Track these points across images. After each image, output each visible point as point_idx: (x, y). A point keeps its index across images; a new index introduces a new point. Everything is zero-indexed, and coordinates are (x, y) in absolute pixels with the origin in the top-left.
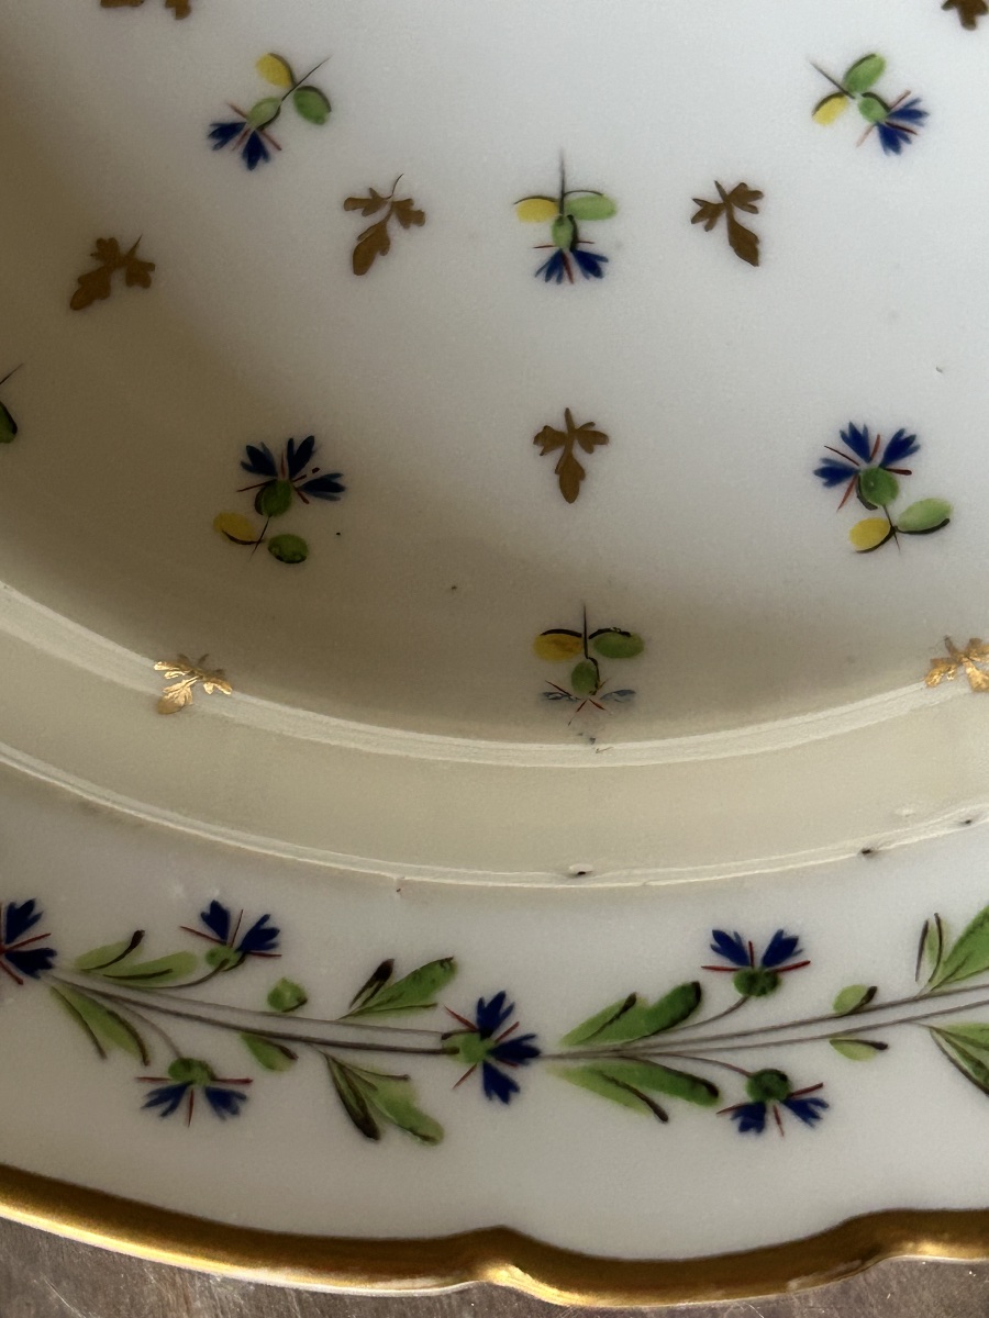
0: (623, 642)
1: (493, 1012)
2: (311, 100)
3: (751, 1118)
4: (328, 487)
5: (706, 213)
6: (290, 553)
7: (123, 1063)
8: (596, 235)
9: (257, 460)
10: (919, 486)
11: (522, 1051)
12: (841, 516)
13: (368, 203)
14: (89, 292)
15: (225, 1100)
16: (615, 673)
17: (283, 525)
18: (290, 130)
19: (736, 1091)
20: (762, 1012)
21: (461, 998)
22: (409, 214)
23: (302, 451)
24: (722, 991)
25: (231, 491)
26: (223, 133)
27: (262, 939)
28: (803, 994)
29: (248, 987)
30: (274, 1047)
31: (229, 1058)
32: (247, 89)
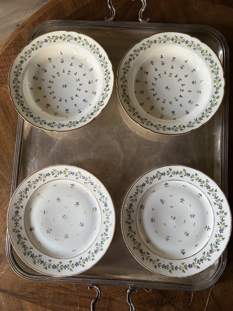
0: (57, 114)
1: (46, 122)
2: (54, 93)
3: (51, 127)
4: (49, 106)
5: (65, 100)
6: (47, 108)
7: (34, 120)
8: (61, 100)
9: (47, 104)
10: (68, 111)
11: (46, 123)
12: (66, 112)
13: (54, 97)
14: (44, 97)
15: (37, 122)
16: (56, 115)
17: (47, 107)
18: (52, 93)
19: (51, 126)
20: (53, 124)
21: (45, 121)
22: (55, 97)
23: (49, 104)
24: (52, 123)
25: (46, 105)
26: (50, 93)
27: (40, 118)
28: (55, 124)
29: (39, 119)
30: (39, 121)
31: (37, 121)
32: (51, 92)
